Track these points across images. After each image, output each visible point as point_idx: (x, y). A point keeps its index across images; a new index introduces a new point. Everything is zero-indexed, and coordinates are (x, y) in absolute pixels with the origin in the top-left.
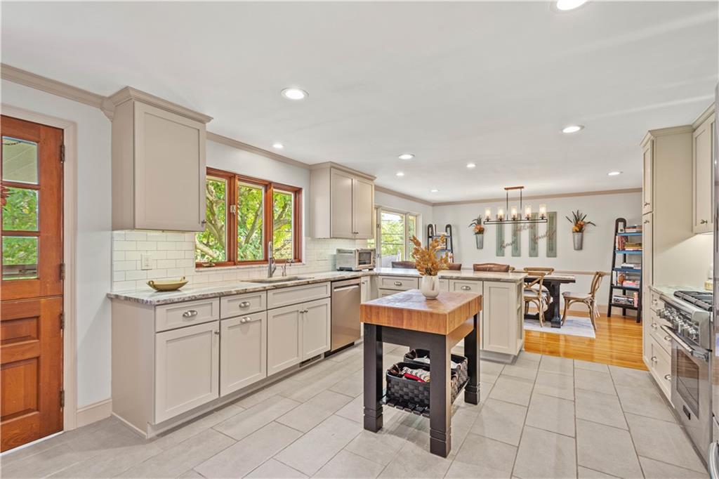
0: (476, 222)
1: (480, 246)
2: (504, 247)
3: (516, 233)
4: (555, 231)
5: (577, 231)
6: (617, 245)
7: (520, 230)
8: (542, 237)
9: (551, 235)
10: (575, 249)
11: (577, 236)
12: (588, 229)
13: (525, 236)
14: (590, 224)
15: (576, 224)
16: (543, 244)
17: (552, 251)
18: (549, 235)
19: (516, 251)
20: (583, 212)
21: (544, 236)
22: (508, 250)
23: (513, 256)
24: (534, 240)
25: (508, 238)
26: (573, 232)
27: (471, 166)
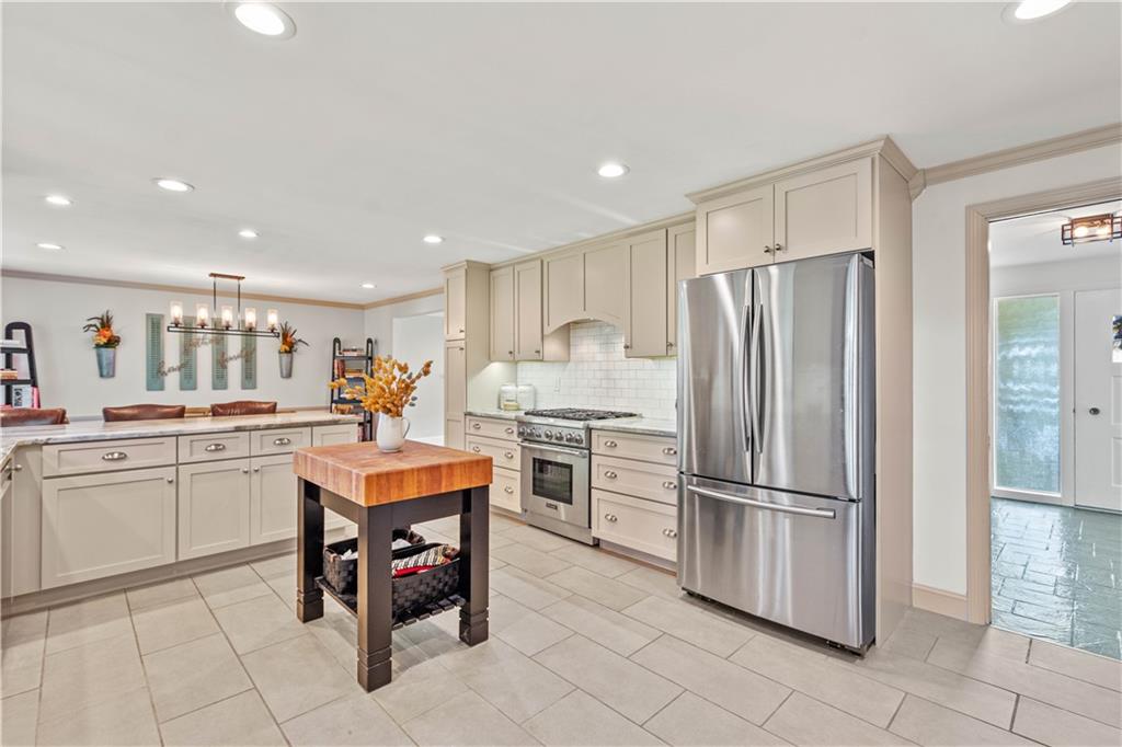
0: (97, 323)
1: (106, 371)
2: (164, 374)
3: (188, 350)
4: (255, 349)
5: (286, 352)
6: (336, 371)
7: (196, 344)
8: (236, 358)
9: (248, 356)
10: (282, 377)
11: (285, 357)
12: (300, 347)
13: (204, 356)
14: (300, 343)
15: (285, 341)
16: (235, 369)
17: (249, 378)
18: (247, 355)
19: (189, 381)
20: (293, 326)
21: (238, 357)
22: (173, 380)
23: (182, 388)
24: (221, 363)
25: (172, 357)
26: (280, 352)
27: (248, 234)
